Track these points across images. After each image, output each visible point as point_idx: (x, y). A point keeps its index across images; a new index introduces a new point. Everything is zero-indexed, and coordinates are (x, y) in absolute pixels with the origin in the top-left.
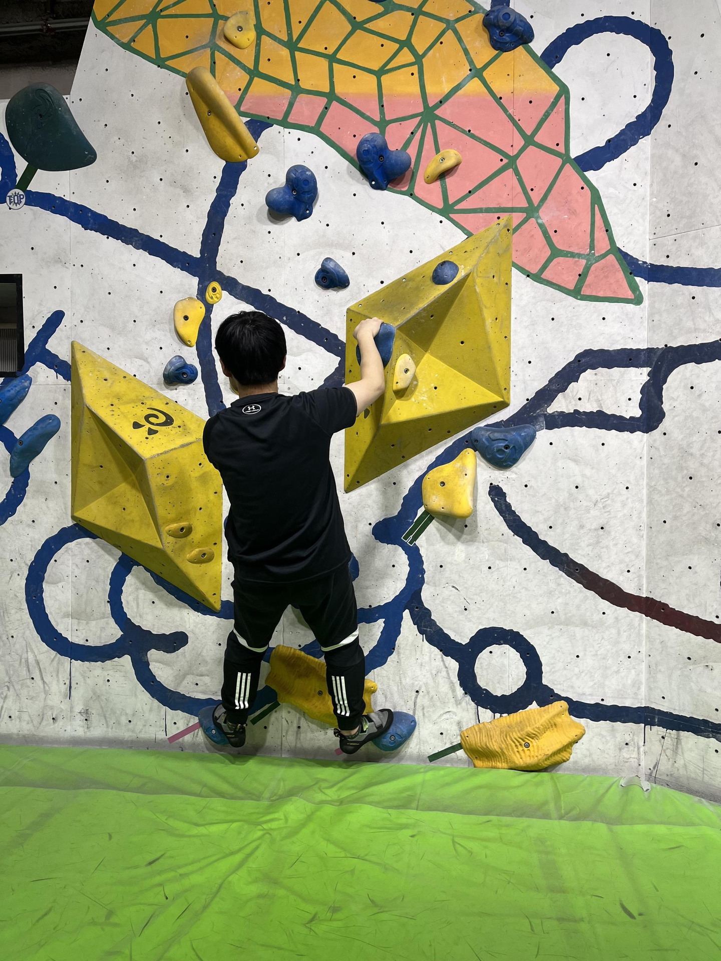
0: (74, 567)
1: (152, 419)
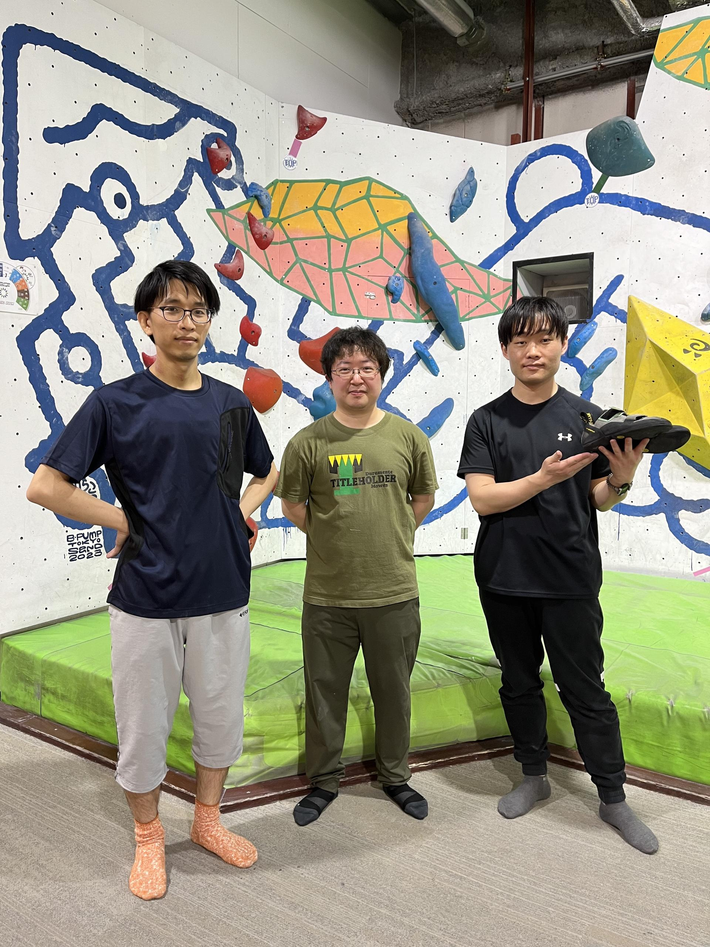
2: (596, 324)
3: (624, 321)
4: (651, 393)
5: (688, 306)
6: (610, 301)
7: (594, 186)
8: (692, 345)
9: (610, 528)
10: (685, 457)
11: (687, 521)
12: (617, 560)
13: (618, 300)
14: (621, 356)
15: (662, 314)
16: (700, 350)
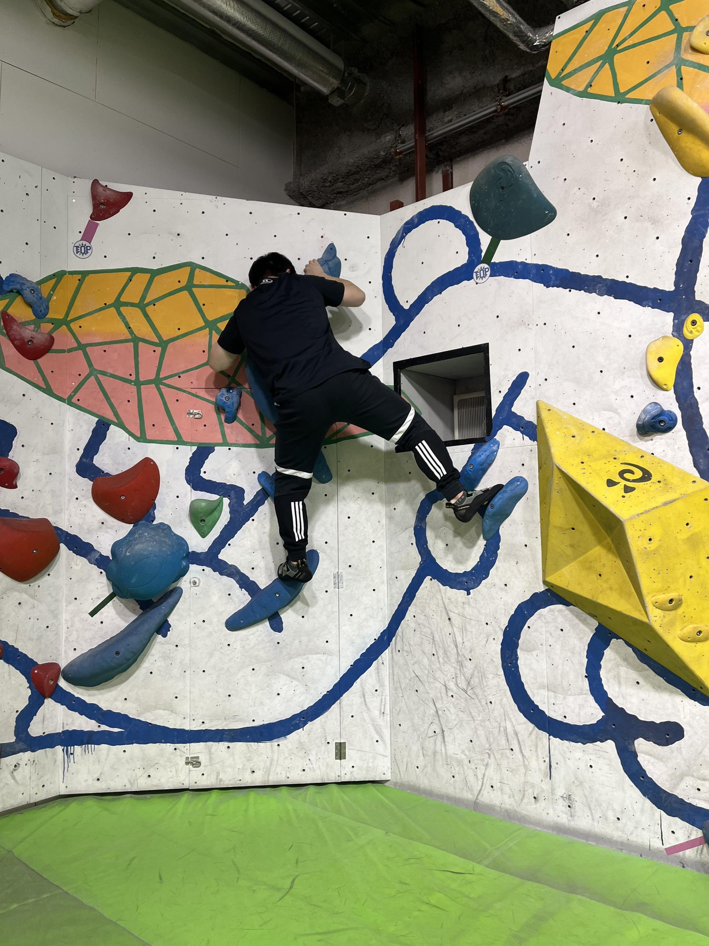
0: (548, 635)
1: (627, 475)
2: (498, 443)
3: (533, 437)
4: (572, 546)
5: (618, 414)
6: (513, 409)
7: (483, 254)
8: (621, 474)
9: (537, 756)
10: (635, 650)
11: (647, 757)
12: (551, 811)
13: (523, 408)
14: (534, 489)
15: (582, 426)
16: (634, 481)
